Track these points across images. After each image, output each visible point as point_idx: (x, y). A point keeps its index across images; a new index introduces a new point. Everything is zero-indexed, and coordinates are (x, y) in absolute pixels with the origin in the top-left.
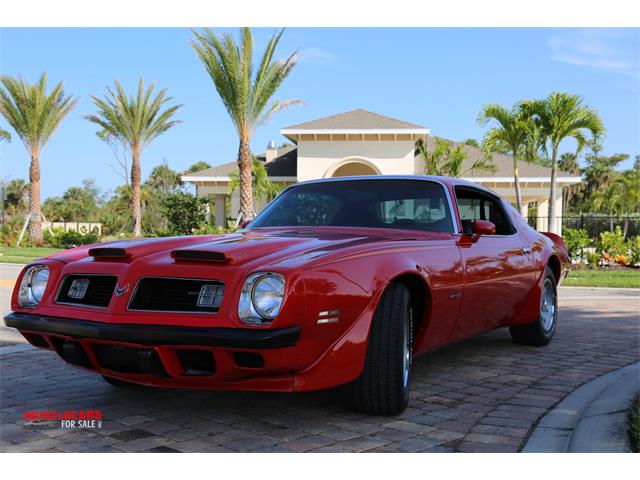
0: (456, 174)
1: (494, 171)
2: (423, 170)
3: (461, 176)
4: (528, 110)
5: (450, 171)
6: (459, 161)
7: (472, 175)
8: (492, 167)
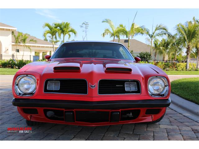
0: (25, 43)
1: (36, 42)
2: (14, 41)
3: (26, 43)
4: (57, 26)
5: (23, 42)
6: (26, 39)
7: (29, 43)
8: (35, 41)
